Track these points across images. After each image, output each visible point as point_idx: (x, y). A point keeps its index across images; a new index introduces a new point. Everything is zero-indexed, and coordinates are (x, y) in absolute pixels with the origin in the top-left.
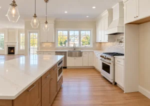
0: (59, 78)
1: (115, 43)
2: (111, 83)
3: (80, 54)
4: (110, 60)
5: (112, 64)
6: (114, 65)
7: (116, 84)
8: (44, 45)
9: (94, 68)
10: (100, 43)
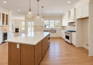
0: (48, 41)
1: (71, 26)
2: (70, 44)
3: (55, 32)
4: (69, 34)
5: (70, 35)
6: (71, 36)
7: (72, 44)
8: (37, 27)
9: (61, 38)
10: (64, 26)
